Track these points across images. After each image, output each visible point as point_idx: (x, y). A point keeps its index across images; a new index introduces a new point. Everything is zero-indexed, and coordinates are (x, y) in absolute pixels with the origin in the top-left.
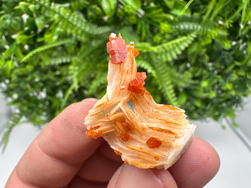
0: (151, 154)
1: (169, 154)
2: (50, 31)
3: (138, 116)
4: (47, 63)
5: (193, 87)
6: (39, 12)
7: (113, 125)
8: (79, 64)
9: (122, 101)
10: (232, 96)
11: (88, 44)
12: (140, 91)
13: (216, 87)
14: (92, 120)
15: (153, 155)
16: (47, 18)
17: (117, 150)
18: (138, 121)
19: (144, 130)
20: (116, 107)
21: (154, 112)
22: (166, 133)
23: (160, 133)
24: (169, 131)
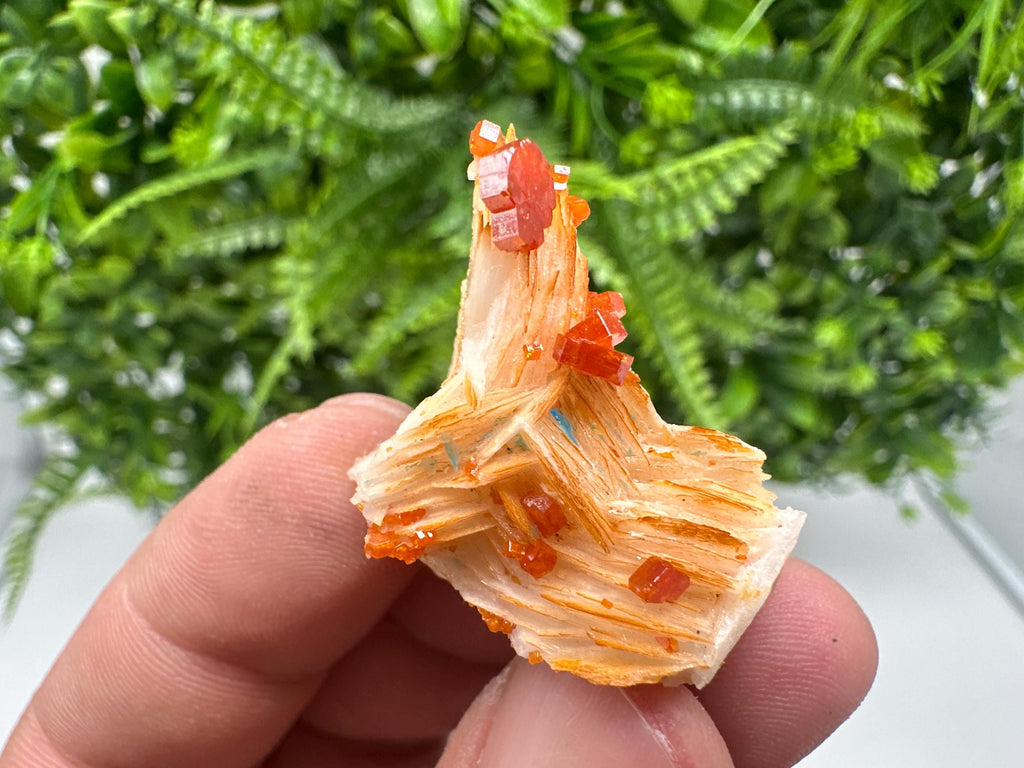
0: (650, 625)
2: (198, 119)
4: (186, 249)
5: (782, 348)
6: (152, 39)
8: (316, 253)
10: (940, 382)
11: (352, 170)
13: (878, 346)
15: (655, 632)
16: (183, 65)
17: (494, 612)
18: (595, 489)
19: (619, 528)
20: (504, 430)
21: (656, 454)
22: (706, 541)
23: (682, 542)
24: (721, 533)
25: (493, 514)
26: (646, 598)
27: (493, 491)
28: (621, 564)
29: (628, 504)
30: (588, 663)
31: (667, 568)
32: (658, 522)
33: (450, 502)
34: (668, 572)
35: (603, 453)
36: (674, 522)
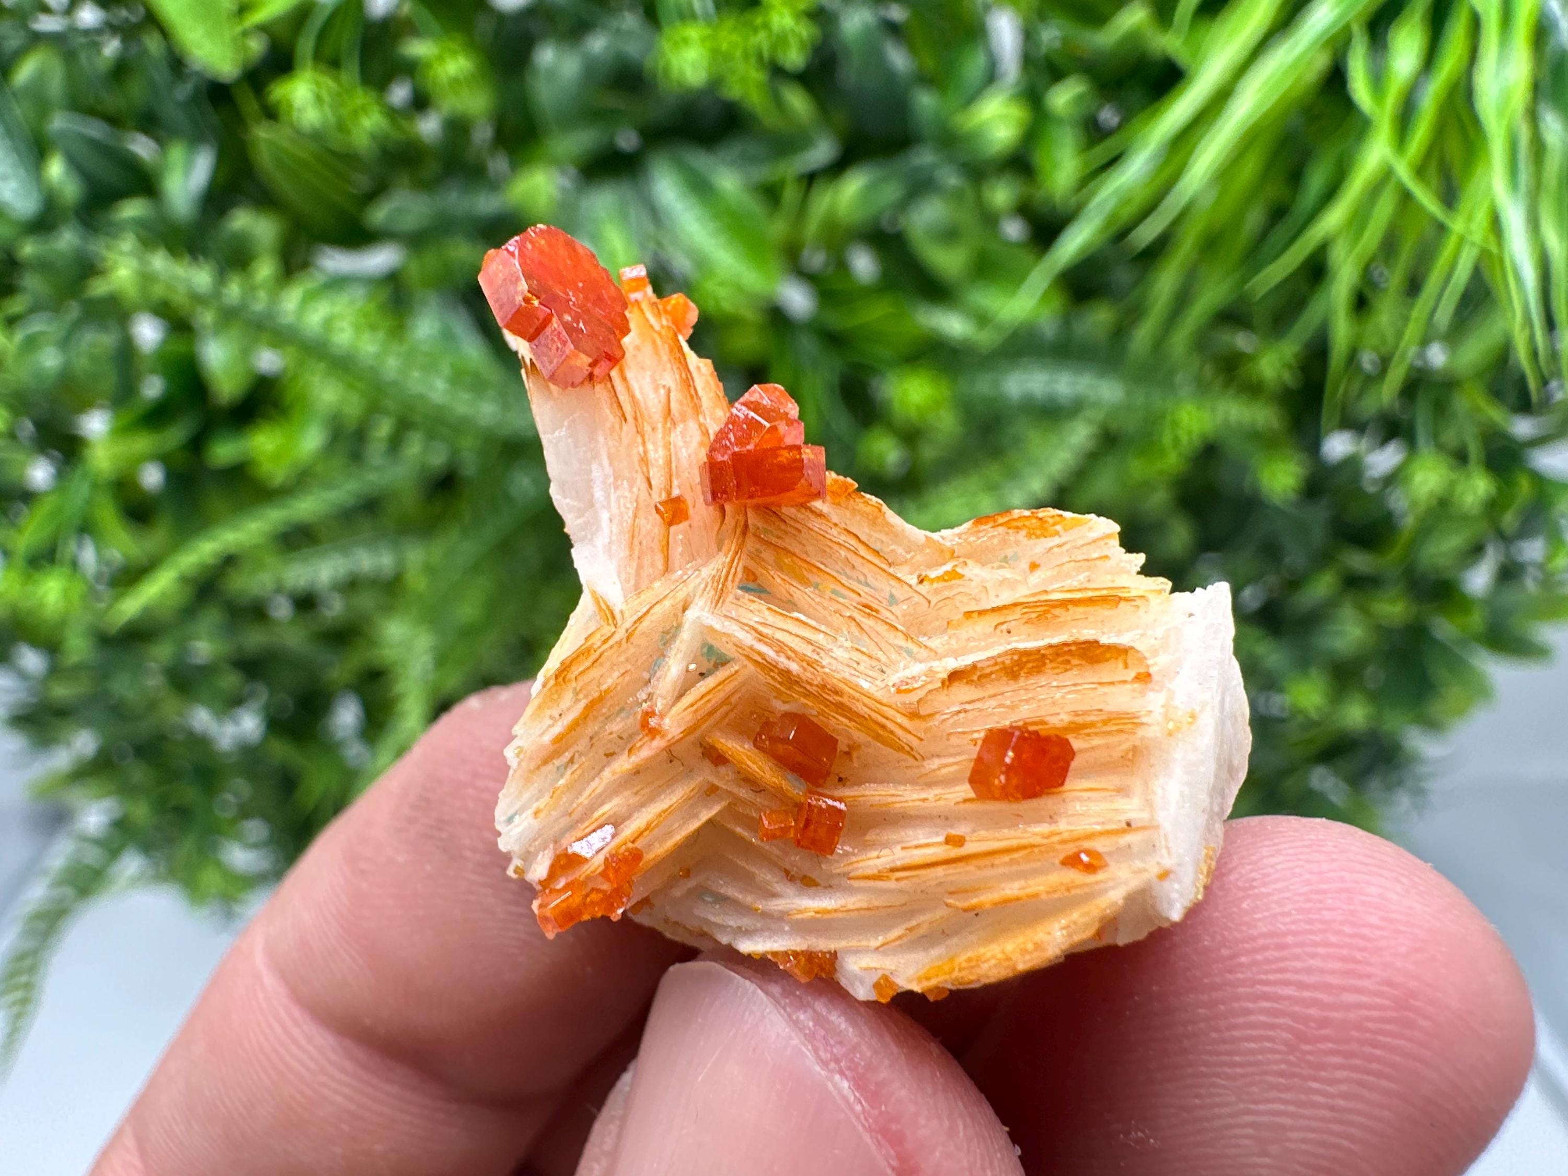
0: (1037, 841)
1: (1149, 803)
3: (848, 644)
7: (706, 774)
9: (702, 586)
12: (796, 474)
14: (546, 799)
15: (1050, 848)
17: (793, 948)
18: (855, 669)
19: (922, 712)
20: (678, 642)
21: (932, 581)
22: (1066, 670)
23: (1028, 687)
24: (1083, 646)
25: (716, 782)
26: (1006, 794)
27: (705, 748)
28: (952, 769)
29: (917, 669)
30: (970, 954)
31: (1017, 733)
32: (974, 673)
33: (642, 792)
34: (1022, 738)
35: (848, 614)
36: (999, 660)
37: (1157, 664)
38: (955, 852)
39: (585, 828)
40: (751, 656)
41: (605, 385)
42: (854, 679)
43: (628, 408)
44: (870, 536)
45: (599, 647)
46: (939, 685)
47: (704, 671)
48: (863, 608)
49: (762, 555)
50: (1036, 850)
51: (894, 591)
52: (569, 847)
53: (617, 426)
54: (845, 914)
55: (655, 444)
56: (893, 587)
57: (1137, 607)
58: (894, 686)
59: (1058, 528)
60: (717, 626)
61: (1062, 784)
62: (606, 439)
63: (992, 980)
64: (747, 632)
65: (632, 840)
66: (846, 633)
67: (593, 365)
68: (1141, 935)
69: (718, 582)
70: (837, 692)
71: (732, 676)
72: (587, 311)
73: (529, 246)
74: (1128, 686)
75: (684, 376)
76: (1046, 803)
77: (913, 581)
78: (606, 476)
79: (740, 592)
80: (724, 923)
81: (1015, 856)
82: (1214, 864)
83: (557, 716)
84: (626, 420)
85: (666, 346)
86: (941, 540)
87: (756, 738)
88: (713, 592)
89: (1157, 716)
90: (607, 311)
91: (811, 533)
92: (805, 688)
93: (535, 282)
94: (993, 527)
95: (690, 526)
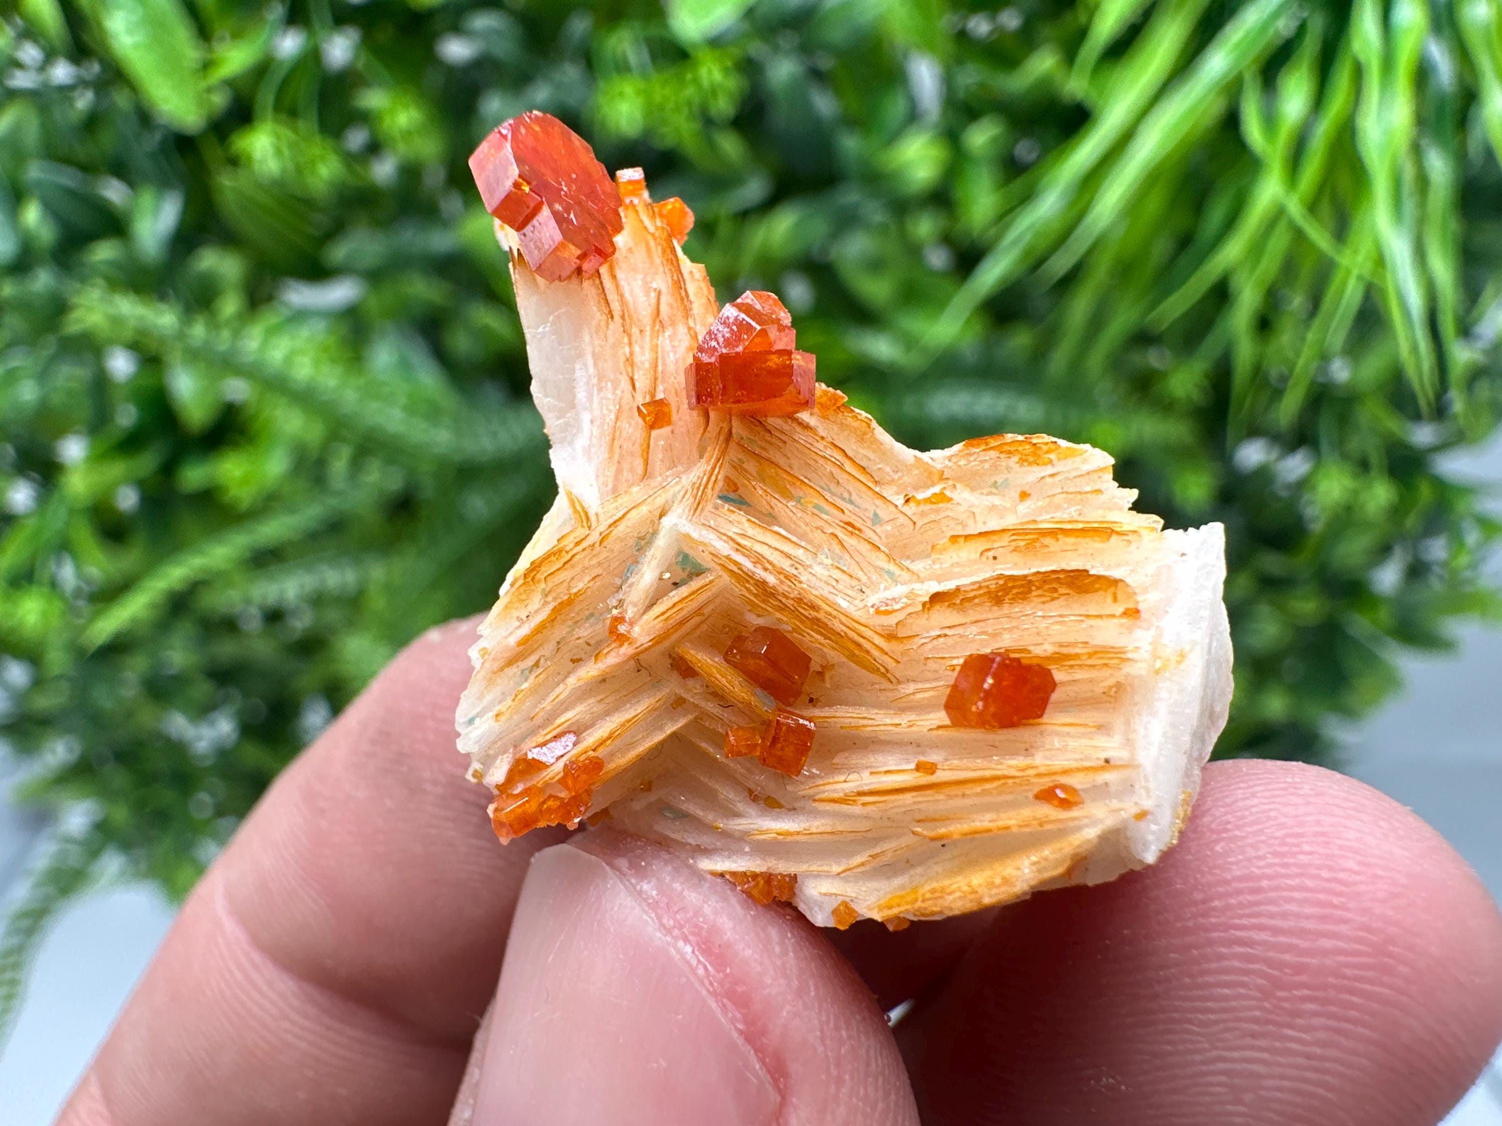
1: (1129, 743)
3: (828, 562)
7: (673, 686)
9: (682, 493)
12: (785, 380)
14: (508, 702)
15: (1026, 781)
17: (752, 870)
18: (834, 587)
19: (899, 635)
20: (653, 549)
21: (918, 503)
22: (1053, 599)
23: (1012, 615)
24: (1072, 574)
25: (684, 695)
26: (982, 722)
27: (674, 659)
28: (927, 695)
29: (899, 590)
30: (935, 885)
31: (998, 659)
32: (957, 596)
33: (607, 701)
34: (1002, 665)
35: (830, 531)
36: (984, 584)
37: (1146, 601)
38: (925, 779)
39: (546, 734)
40: (726, 565)
41: (594, 281)
42: (831, 597)
43: (616, 306)
44: (857, 452)
45: (571, 550)
46: (920, 608)
47: (678, 581)
48: (846, 526)
49: (744, 465)
50: (1010, 781)
51: (879, 512)
52: (529, 752)
53: (603, 323)
54: (808, 837)
55: (642, 348)
56: (877, 507)
57: (1129, 541)
58: (873, 606)
59: (1052, 456)
60: (695, 535)
61: (1040, 716)
62: (591, 337)
63: (956, 912)
64: (725, 542)
65: (593, 748)
66: (826, 550)
67: (583, 257)
68: (1112, 878)
69: (698, 488)
70: (813, 607)
71: (706, 585)
72: (579, 203)
73: (523, 131)
74: (1116, 621)
75: (675, 278)
76: (1023, 734)
77: (899, 500)
78: (590, 377)
79: (719, 502)
80: (683, 841)
81: (988, 786)
82: (1190, 809)
83: (524, 618)
84: (612, 317)
85: (659, 248)
86: (930, 462)
87: (728, 652)
88: (692, 500)
89: (1144, 654)
90: (600, 205)
91: (796, 444)
92: (781, 601)
93: (527, 168)
94: (984, 450)
95: (673, 432)
